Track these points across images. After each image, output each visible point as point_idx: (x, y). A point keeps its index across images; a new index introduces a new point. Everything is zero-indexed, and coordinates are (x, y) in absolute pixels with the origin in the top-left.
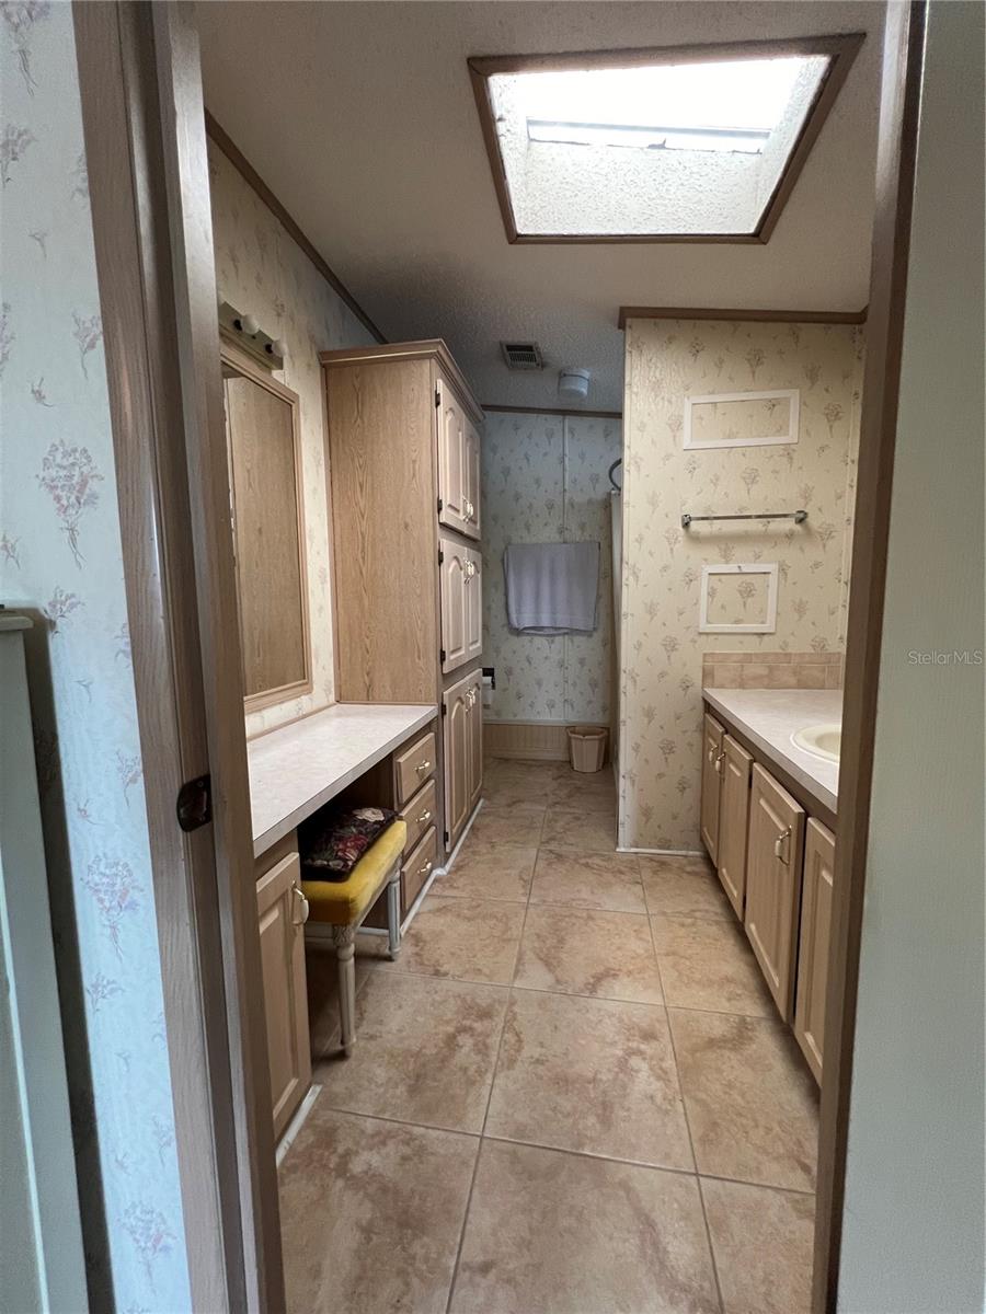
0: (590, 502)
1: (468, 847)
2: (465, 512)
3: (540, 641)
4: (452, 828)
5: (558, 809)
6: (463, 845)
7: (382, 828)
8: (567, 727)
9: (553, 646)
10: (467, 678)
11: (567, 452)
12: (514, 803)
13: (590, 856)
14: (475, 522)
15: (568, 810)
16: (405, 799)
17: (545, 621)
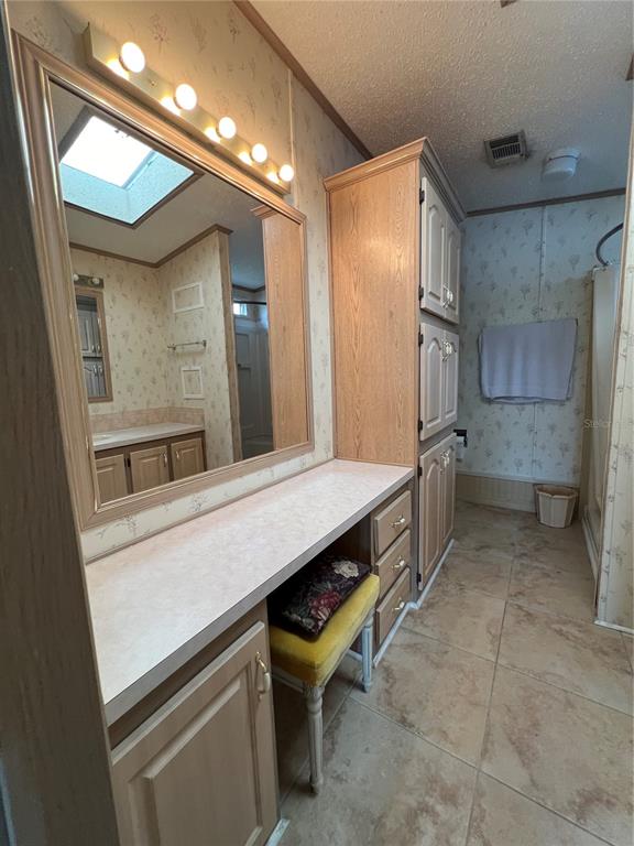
0: (569, 281)
1: (439, 585)
2: (445, 299)
3: (510, 409)
4: (425, 569)
5: (525, 561)
6: (434, 581)
7: (357, 582)
8: (534, 485)
9: (523, 413)
10: (443, 441)
11: (545, 239)
12: (482, 547)
13: (565, 623)
14: (454, 309)
15: (536, 564)
16: (380, 552)
17: (516, 392)
